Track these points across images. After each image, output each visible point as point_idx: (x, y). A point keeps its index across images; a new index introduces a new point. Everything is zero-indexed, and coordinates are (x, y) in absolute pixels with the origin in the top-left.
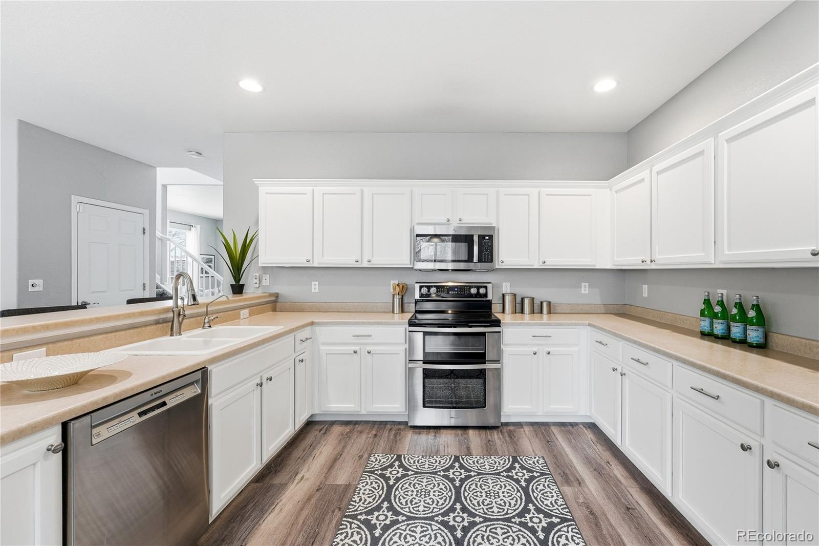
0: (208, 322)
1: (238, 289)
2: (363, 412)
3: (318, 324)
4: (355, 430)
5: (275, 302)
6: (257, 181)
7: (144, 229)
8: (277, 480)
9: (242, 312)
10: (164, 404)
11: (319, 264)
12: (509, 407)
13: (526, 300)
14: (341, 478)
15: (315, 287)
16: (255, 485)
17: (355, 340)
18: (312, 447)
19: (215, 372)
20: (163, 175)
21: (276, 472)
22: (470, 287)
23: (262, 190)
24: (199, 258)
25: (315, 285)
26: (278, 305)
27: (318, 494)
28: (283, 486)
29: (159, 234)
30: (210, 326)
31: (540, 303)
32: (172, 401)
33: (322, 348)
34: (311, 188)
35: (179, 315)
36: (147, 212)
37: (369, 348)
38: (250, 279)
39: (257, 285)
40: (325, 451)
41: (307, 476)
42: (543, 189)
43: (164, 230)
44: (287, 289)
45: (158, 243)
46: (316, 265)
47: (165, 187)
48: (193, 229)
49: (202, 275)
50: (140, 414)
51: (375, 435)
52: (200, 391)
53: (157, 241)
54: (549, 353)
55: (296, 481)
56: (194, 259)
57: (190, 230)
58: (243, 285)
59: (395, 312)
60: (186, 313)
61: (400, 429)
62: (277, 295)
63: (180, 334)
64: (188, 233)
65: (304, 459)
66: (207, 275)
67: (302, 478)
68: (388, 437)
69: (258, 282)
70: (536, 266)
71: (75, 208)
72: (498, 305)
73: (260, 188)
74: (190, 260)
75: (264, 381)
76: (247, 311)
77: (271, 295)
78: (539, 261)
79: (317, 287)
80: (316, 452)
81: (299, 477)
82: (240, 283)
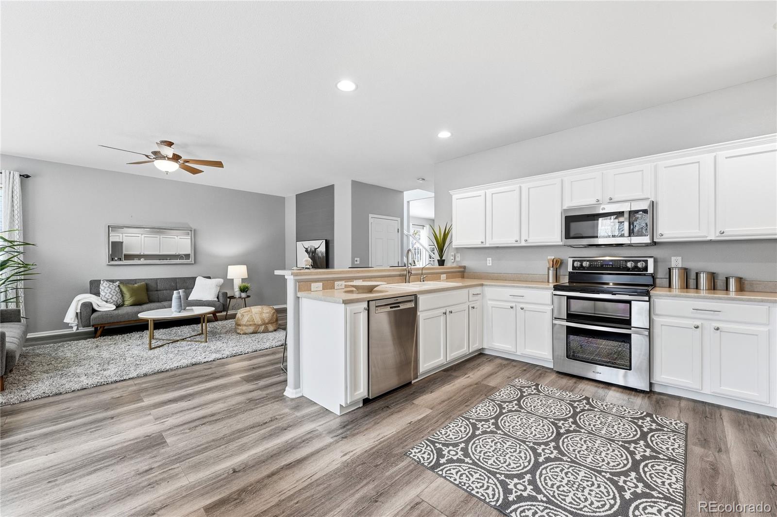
0: (423, 279)
1: (441, 262)
2: (518, 353)
3: (487, 285)
4: (511, 364)
5: (463, 272)
6: (451, 192)
7: (398, 229)
8: (455, 374)
9: (442, 276)
10: (399, 306)
11: (490, 244)
12: (662, 376)
13: (702, 275)
14: (492, 383)
15: (489, 262)
16: (442, 372)
17: (511, 298)
18: (479, 365)
19: (421, 298)
20: (407, 195)
21: (455, 370)
22: (626, 261)
23: (454, 197)
24: (428, 248)
25: (489, 260)
26: (466, 274)
27: (475, 386)
28: (457, 377)
29: (405, 232)
30: (423, 281)
31: (725, 279)
32: (402, 307)
33: (489, 302)
34: (484, 191)
35: (409, 272)
36: (399, 219)
37: (522, 306)
38: (448, 256)
39: (453, 261)
40: (487, 369)
41: (471, 377)
42: (719, 153)
43: (408, 231)
44: (471, 263)
45: (405, 238)
46: (487, 245)
47: (408, 202)
48: (425, 228)
49: (430, 260)
50: (391, 308)
51: (525, 370)
52: (414, 306)
53: (404, 236)
54: (718, 329)
55: (464, 377)
56: (426, 250)
57: (423, 228)
58: (444, 260)
59: (550, 282)
60: (412, 272)
61: (546, 372)
62: (464, 267)
63: (409, 282)
64: (422, 231)
65: (472, 369)
66: (433, 260)
67: (468, 377)
68: (534, 374)
69: (453, 258)
70: (712, 237)
71: (371, 220)
72: (665, 280)
73: (453, 196)
74: (424, 250)
75: (448, 312)
76: (445, 275)
77: (460, 267)
78: (715, 233)
79: (491, 262)
80: (481, 368)
81: (467, 376)
82: (443, 259)
